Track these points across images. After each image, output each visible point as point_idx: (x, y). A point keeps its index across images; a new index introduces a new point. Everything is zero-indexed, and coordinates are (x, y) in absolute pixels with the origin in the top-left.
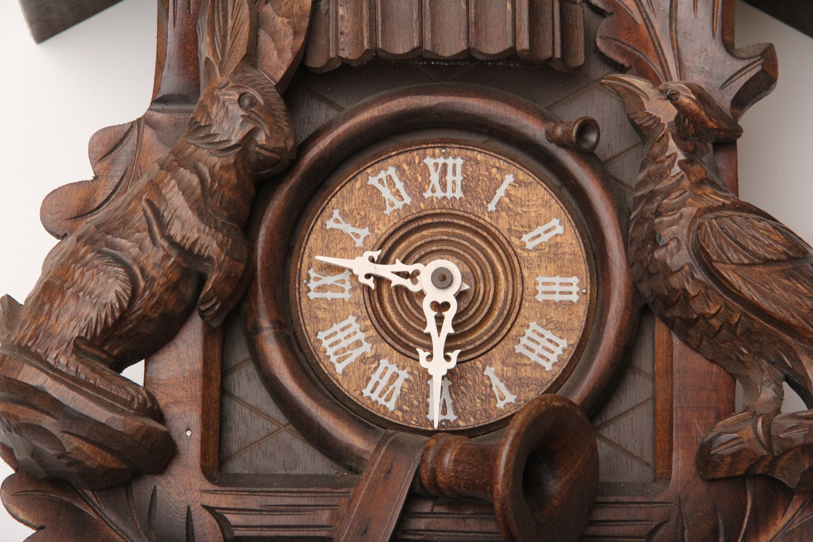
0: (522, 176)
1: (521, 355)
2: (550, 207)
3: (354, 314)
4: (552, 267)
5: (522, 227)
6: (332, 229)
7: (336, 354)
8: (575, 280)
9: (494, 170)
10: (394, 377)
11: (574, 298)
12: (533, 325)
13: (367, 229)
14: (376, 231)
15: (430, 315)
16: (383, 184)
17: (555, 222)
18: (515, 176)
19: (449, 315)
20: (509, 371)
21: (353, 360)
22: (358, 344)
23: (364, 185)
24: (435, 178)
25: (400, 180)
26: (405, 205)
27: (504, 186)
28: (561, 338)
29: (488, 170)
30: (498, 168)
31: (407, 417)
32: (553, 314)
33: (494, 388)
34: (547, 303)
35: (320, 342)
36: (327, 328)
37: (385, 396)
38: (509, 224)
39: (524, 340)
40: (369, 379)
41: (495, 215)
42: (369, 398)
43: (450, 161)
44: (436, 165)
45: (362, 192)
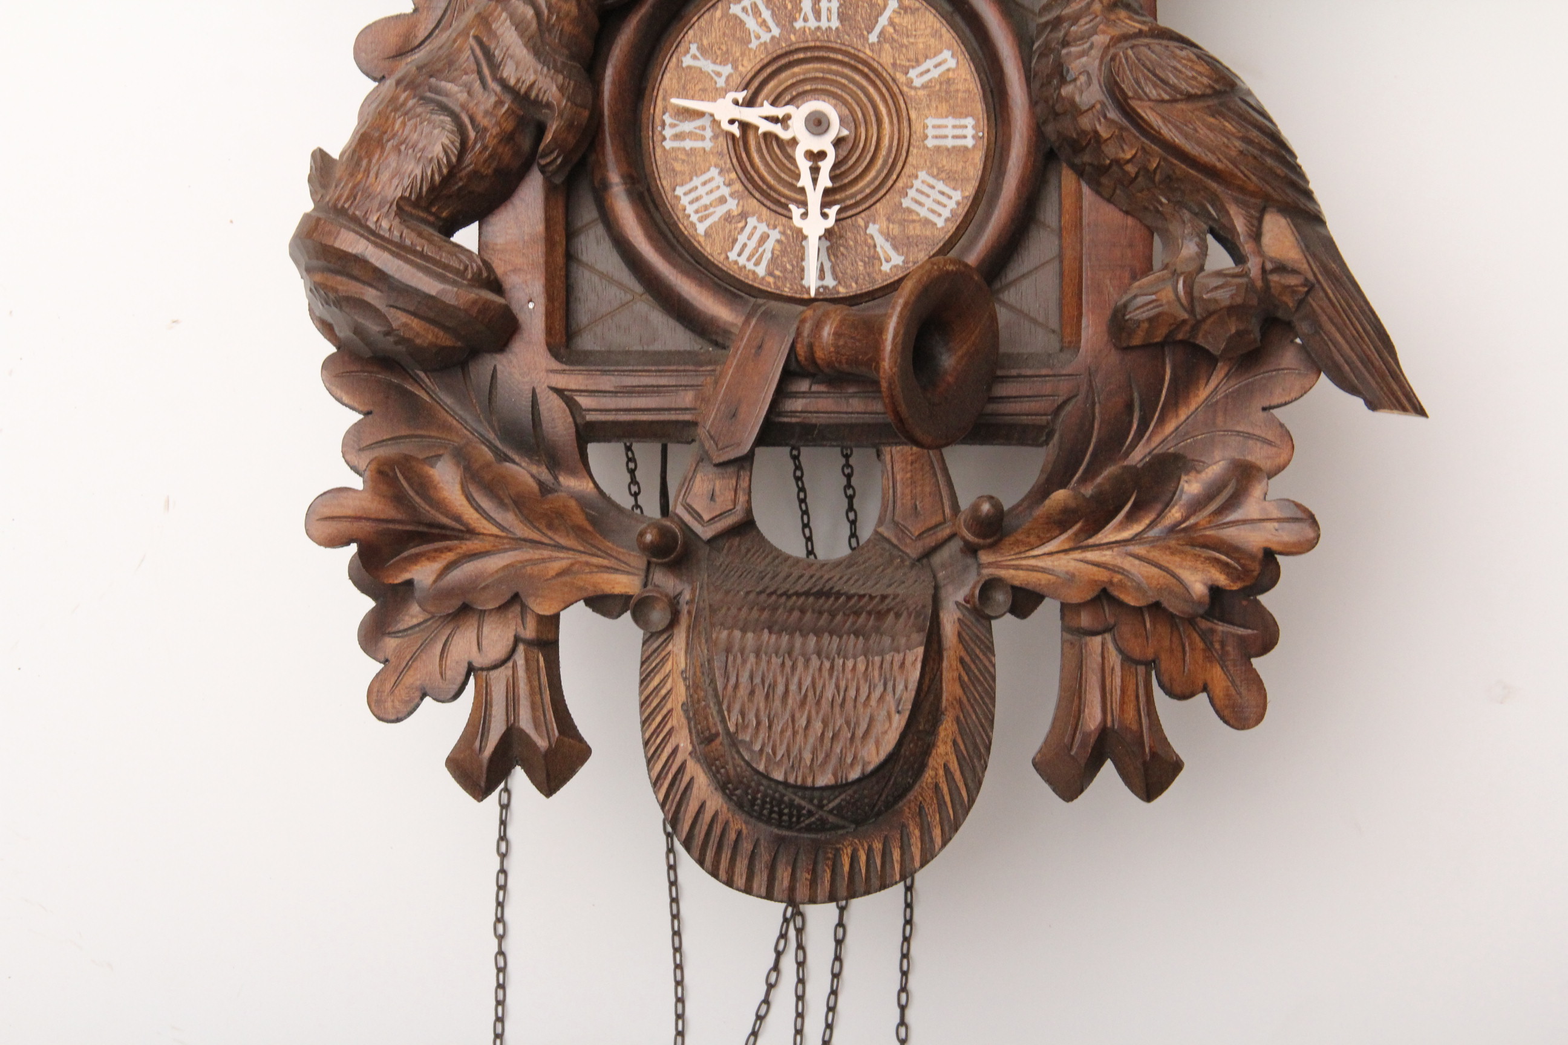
1: (909, 211)
2: (941, 36)
3: (716, 166)
4: (944, 108)
5: (909, 60)
6: (689, 67)
7: (697, 212)
8: (970, 122)
10: (764, 238)
11: (969, 142)
12: (923, 175)
13: (730, 66)
14: (740, 68)
15: (804, 165)
16: (747, 12)
17: (946, 54)
18: (900, 2)
19: (826, 166)
20: (895, 229)
21: (717, 219)
22: (722, 200)
23: (726, 14)
24: (807, 4)
25: (767, 7)
26: (773, 38)
27: (887, 13)
28: (955, 189)
31: (780, 284)
32: (945, 162)
33: (879, 249)
34: (938, 149)
35: (678, 198)
36: (686, 183)
37: (754, 260)
38: (894, 57)
39: (912, 193)
40: (735, 241)
41: (876, 48)
42: (736, 262)
45: (723, 22)
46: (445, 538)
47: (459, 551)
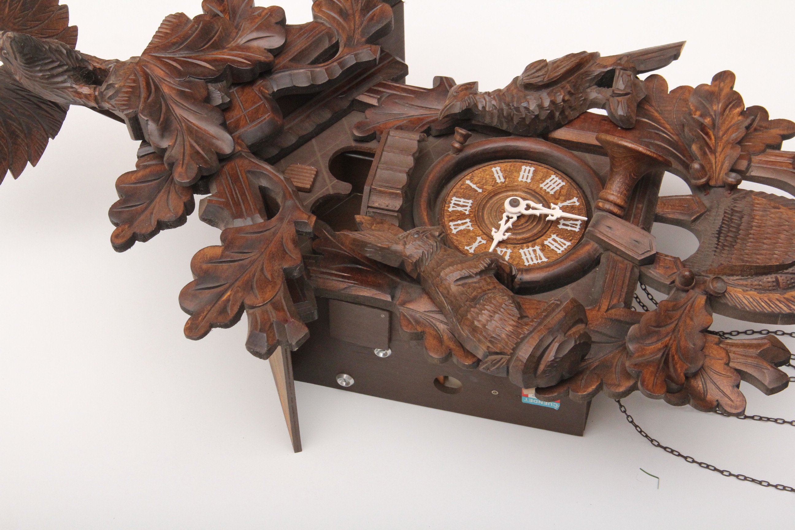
0: (468, 177)
1: (555, 192)
2: (486, 170)
3: (519, 250)
4: (515, 174)
5: (493, 181)
6: (474, 251)
7: (537, 260)
8: (524, 167)
9: (462, 187)
10: (554, 240)
11: (532, 169)
12: (541, 185)
13: (478, 238)
14: (480, 234)
15: (530, 212)
16: (457, 228)
17: (494, 169)
18: (467, 179)
19: (532, 204)
20: (562, 198)
21: (542, 254)
22: (534, 251)
23: (455, 235)
24: (459, 209)
25: (457, 221)
26: (470, 222)
27: (471, 184)
28: (550, 177)
29: (462, 189)
30: (462, 185)
31: (576, 239)
32: (538, 177)
33: (569, 205)
34: (532, 179)
35: (529, 265)
36: (524, 261)
37: (563, 245)
38: (490, 185)
39: (548, 190)
40: (553, 250)
41: (484, 190)
42: (562, 251)
43: (453, 202)
44: (453, 207)
45: (459, 237)
46: (668, 354)
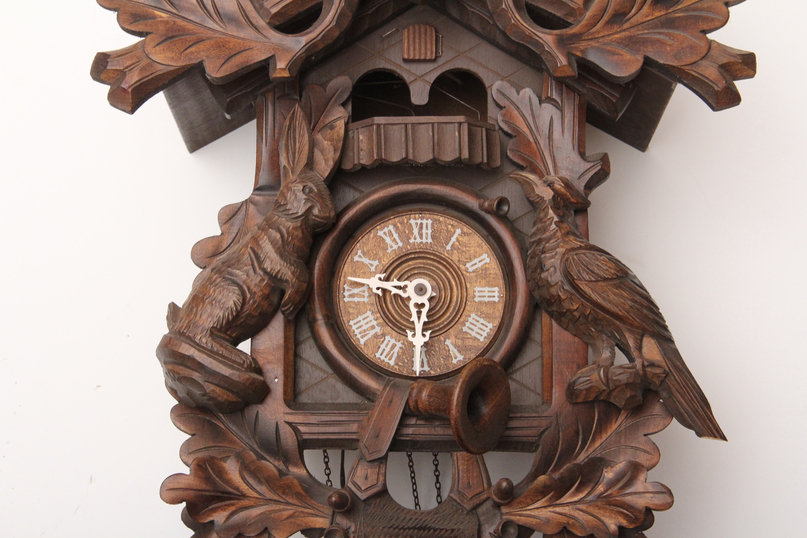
0: (466, 229)
1: (466, 333)
2: (482, 247)
3: (370, 310)
4: (483, 282)
5: (466, 259)
6: (357, 262)
7: (360, 333)
8: (496, 289)
9: (450, 227)
10: (394, 346)
11: (496, 299)
12: (473, 315)
13: (377, 261)
14: (383, 262)
15: (414, 310)
16: (386, 235)
17: (485, 256)
18: (462, 230)
19: (425, 311)
20: (459, 342)
21: (370, 337)
22: (373, 327)
23: (375, 236)
24: (416, 231)
25: (396, 232)
26: (399, 247)
27: (456, 236)
28: (489, 322)
29: (446, 226)
30: (452, 225)
31: (401, 369)
32: (484, 309)
33: (451, 352)
34: (481, 302)
35: (351, 326)
36: (355, 319)
37: (388, 357)
38: (459, 257)
39: (468, 324)
40: (379, 347)
41: (450, 252)
42: (379, 358)
43: (424, 222)
44: (417, 224)
45: (374, 240)
46: (230, 499)
47: (237, 505)
